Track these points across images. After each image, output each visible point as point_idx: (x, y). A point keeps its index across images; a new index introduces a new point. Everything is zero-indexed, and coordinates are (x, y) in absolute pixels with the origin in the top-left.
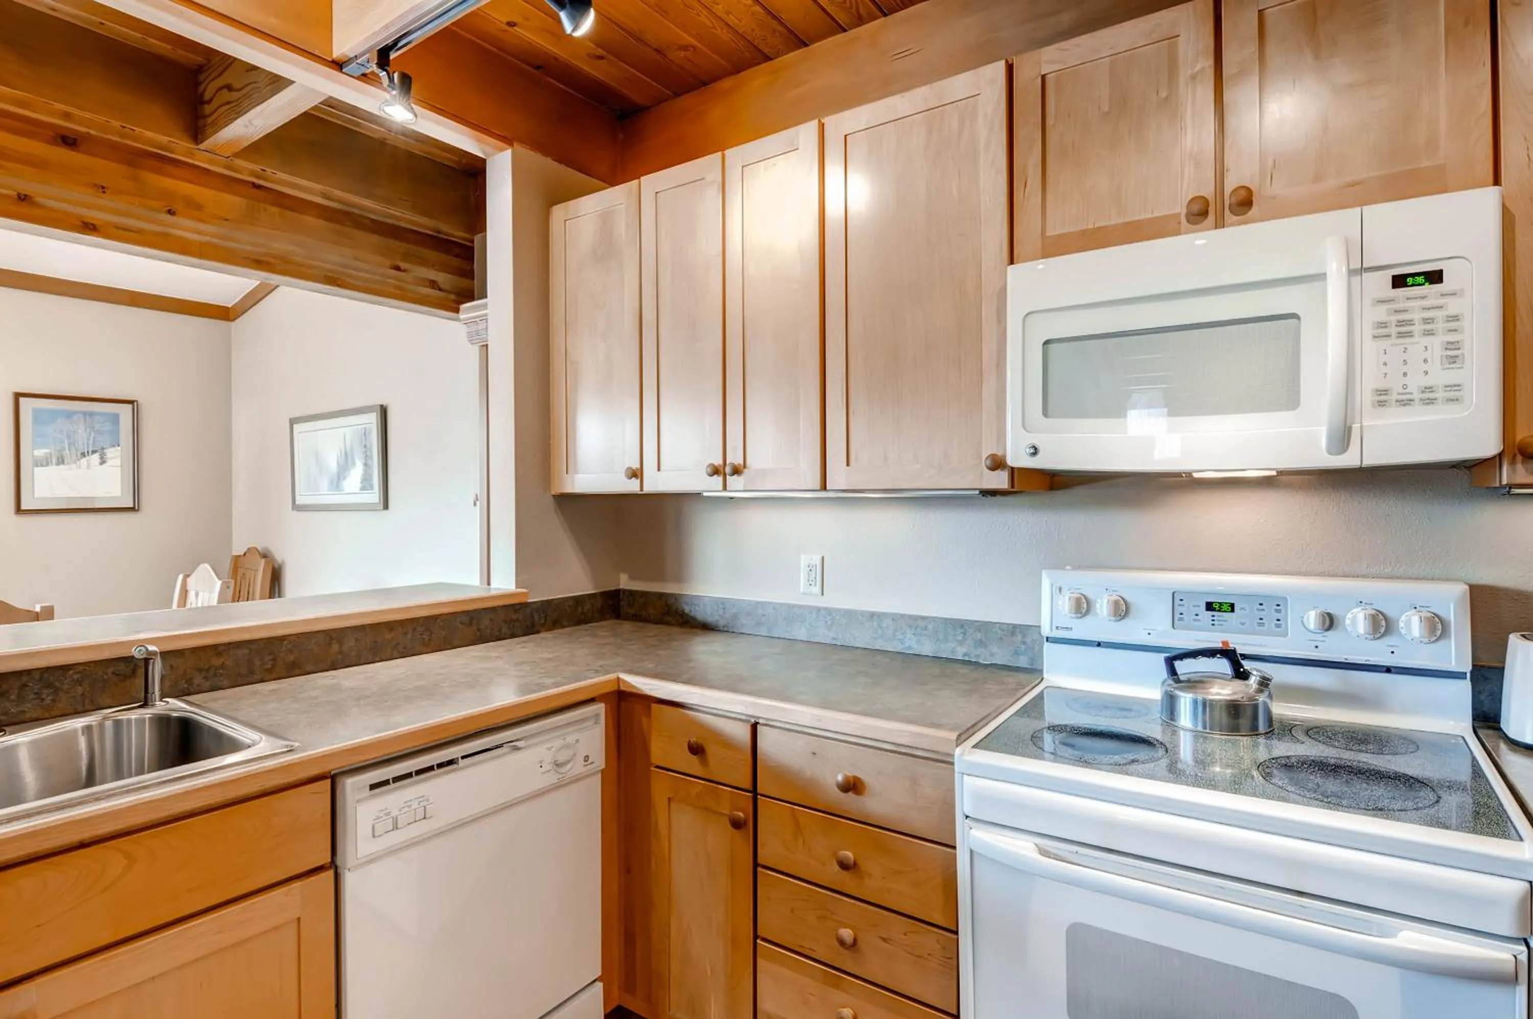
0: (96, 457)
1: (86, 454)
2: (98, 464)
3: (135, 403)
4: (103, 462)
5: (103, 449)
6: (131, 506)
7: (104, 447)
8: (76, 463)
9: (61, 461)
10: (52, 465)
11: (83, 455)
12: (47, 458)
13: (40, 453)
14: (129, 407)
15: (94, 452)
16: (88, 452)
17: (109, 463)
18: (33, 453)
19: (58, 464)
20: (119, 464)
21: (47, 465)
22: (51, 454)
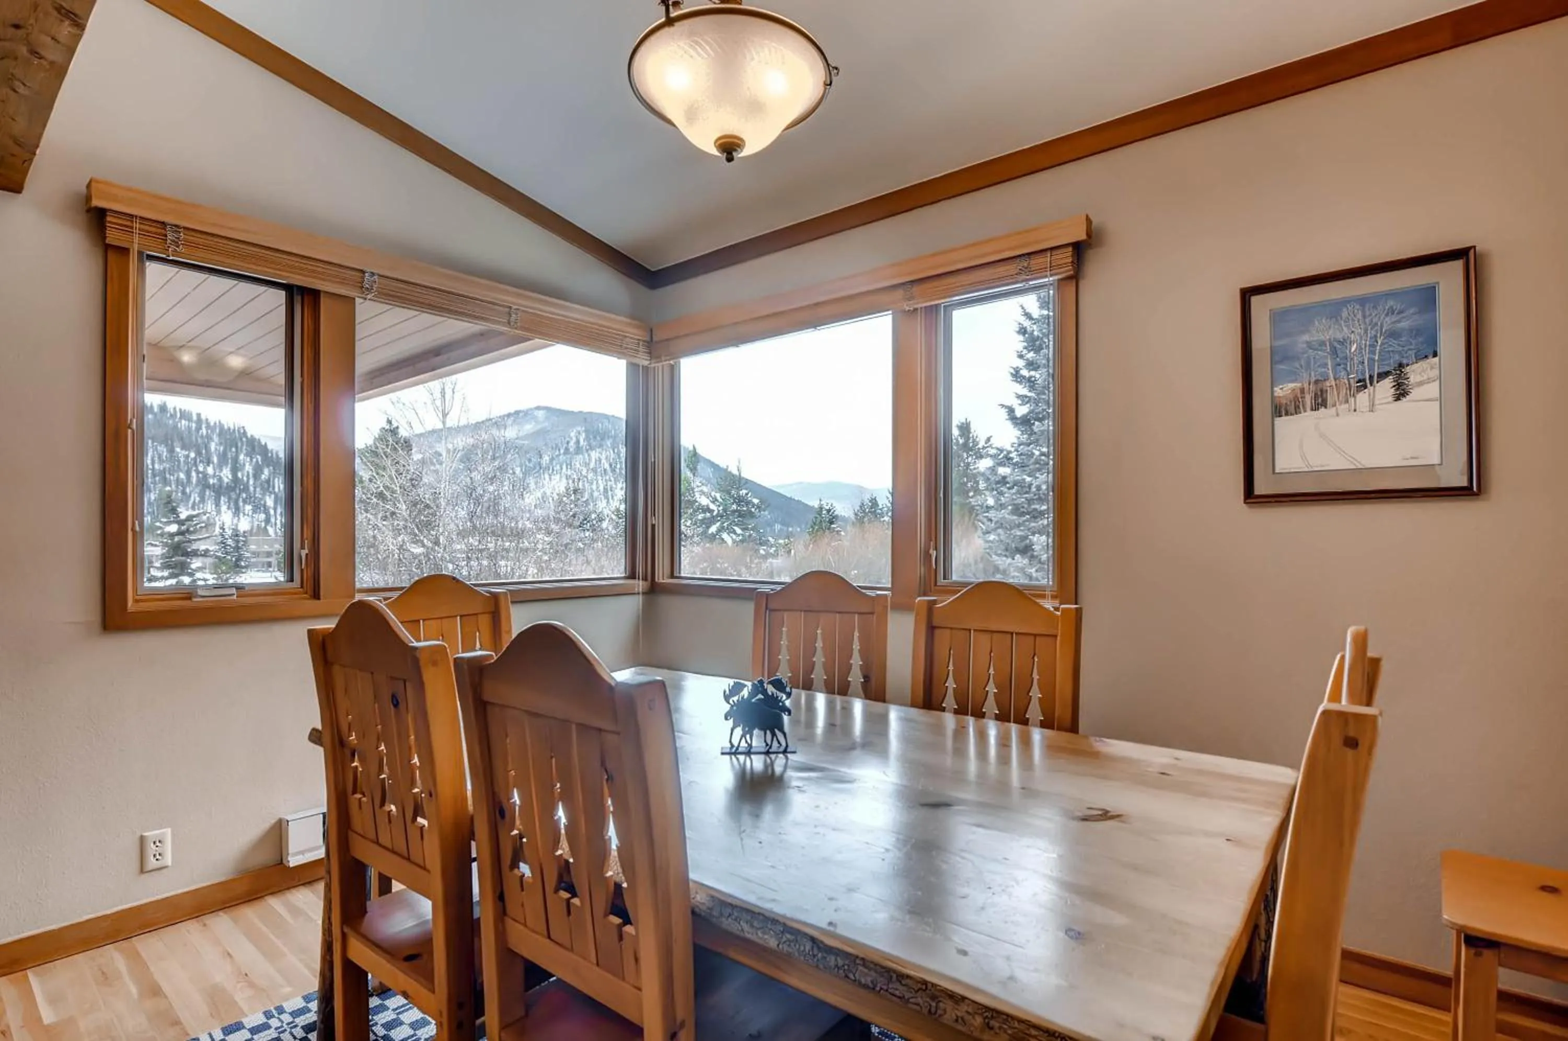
0: (1386, 387)
1: (1368, 381)
2: (1391, 399)
3: (1472, 252)
4: (1401, 392)
5: (1401, 365)
6: (1464, 483)
7: (1405, 361)
8: (1347, 401)
9: (1320, 402)
10: (1305, 411)
11: (1362, 385)
12: (1296, 399)
13: (1284, 390)
14: (1457, 266)
15: (1382, 376)
16: (1371, 377)
17: (1415, 393)
18: (1272, 392)
19: (1315, 408)
20: (1436, 394)
21: (1297, 411)
22: (1302, 391)
